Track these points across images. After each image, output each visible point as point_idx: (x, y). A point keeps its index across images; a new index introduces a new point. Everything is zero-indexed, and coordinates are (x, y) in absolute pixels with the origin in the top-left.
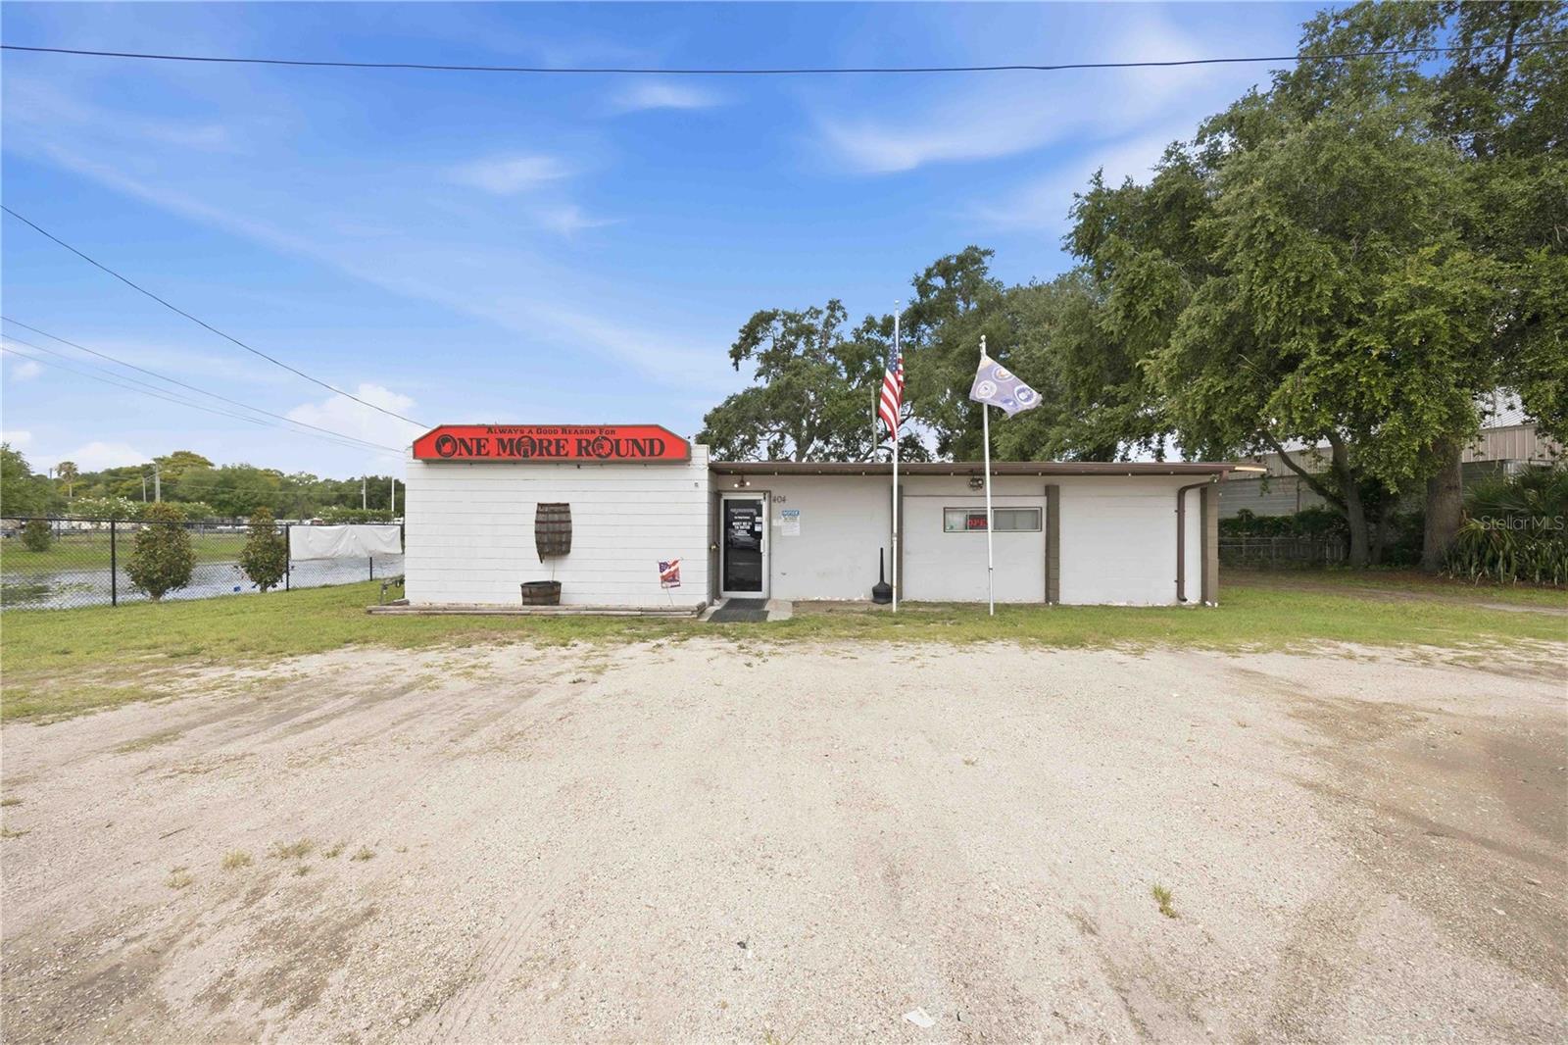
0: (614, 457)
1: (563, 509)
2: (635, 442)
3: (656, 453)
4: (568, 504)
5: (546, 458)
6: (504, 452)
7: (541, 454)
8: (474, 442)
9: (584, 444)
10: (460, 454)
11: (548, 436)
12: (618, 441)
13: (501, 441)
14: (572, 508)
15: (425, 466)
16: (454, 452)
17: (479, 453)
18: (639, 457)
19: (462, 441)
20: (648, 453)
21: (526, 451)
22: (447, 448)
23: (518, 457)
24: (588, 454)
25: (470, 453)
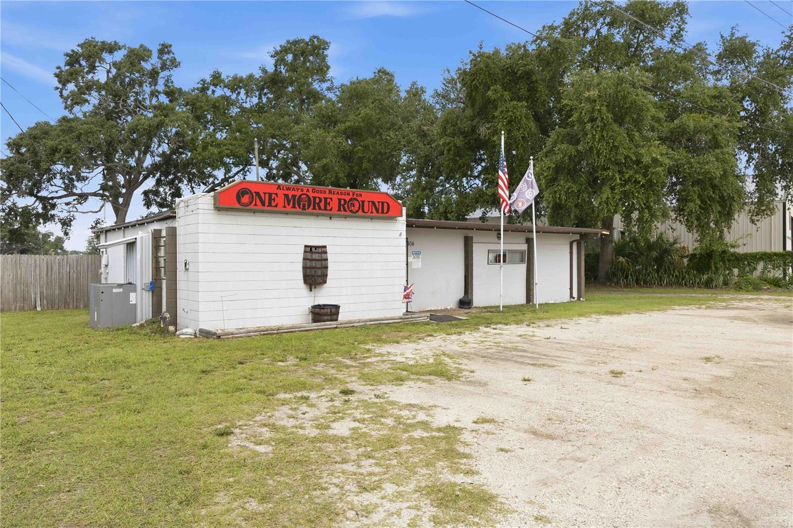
0: (360, 213)
1: (321, 250)
2: (373, 203)
3: (385, 211)
4: (325, 247)
5: (318, 211)
6: (289, 205)
7: (314, 208)
8: (267, 195)
9: (342, 202)
10: (256, 205)
11: (319, 195)
12: (363, 202)
13: (286, 196)
14: (328, 249)
15: (218, 212)
16: (251, 203)
17: (270, 205)
18: (375, 214)
19: (258, 194)
20: (380, 211)
21: (304, 206)
22: (245, 199)
23: (298, 210)
24: (345, 210)
25: (263, 205)
